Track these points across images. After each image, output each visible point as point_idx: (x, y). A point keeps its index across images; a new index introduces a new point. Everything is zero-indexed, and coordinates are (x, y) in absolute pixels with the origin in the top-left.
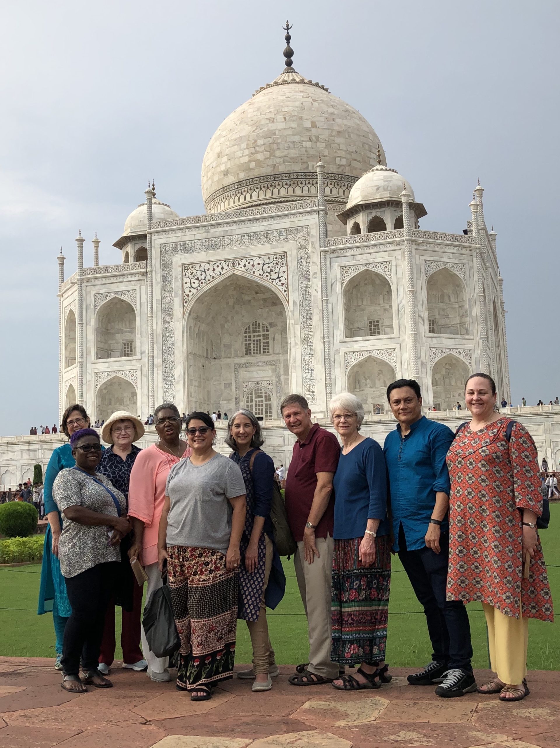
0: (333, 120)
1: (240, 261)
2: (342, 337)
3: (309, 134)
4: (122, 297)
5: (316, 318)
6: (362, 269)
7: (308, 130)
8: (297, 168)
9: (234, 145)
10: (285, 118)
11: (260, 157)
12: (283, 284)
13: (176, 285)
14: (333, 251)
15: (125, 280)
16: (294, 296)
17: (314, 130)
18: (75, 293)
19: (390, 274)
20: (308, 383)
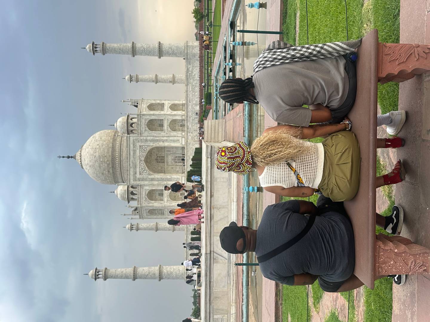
0: (97, 140)
1: (141, 159)
2: (163, 132)
3: (101, 146)
4: (147, 193)
5: (158, 138)
6: (146, 126)
7: (100, 146)
8: (111, 150)
9: (101, 168)
10: (95, 153)
11: (106, 161)
12: (148, 147)
13: (145, 177)
14: (141, 134)
15: (142, 192)
16: (151, 144)
17: (100, 145)
18: (144, 210)
19: (148, 119)
20: (174, 141)
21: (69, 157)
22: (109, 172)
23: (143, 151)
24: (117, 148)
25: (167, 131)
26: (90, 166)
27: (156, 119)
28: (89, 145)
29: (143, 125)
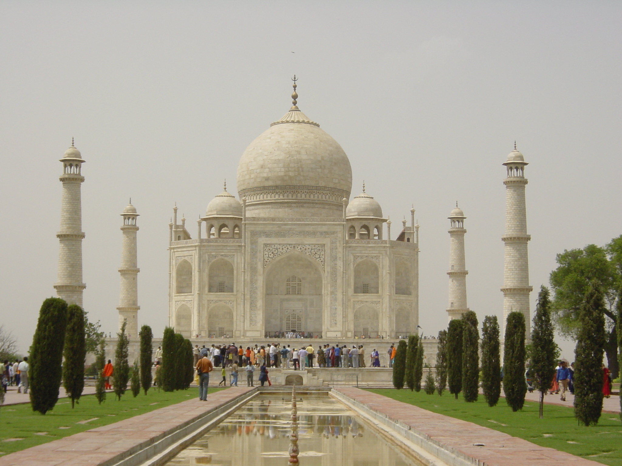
1: (298, 246)
2: (352, 293)
3: (320, 164)
4: (226, 258)
5: (339, 281)
6: (365, 258)
7: (320, 161)
8: (313, 183)
9: (275, 163)
10: (307, 153)
11: (291, 174)
12: (322, 261)
13: (260, 255)
14: (350, 247)
15: (228, 248)
16: (328, 269)
17: (322, 162)
18: (191, 251)
19: (379, 263)
20: (333, 315)
21: (295, 97)
22: (267, 179)
23: (313, 250)
24: (316, 195)
25: (354, 301)
26: (278, 142)
27: (378, 277)
28: (321, 141)
29: (366, 252)
